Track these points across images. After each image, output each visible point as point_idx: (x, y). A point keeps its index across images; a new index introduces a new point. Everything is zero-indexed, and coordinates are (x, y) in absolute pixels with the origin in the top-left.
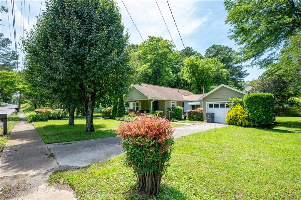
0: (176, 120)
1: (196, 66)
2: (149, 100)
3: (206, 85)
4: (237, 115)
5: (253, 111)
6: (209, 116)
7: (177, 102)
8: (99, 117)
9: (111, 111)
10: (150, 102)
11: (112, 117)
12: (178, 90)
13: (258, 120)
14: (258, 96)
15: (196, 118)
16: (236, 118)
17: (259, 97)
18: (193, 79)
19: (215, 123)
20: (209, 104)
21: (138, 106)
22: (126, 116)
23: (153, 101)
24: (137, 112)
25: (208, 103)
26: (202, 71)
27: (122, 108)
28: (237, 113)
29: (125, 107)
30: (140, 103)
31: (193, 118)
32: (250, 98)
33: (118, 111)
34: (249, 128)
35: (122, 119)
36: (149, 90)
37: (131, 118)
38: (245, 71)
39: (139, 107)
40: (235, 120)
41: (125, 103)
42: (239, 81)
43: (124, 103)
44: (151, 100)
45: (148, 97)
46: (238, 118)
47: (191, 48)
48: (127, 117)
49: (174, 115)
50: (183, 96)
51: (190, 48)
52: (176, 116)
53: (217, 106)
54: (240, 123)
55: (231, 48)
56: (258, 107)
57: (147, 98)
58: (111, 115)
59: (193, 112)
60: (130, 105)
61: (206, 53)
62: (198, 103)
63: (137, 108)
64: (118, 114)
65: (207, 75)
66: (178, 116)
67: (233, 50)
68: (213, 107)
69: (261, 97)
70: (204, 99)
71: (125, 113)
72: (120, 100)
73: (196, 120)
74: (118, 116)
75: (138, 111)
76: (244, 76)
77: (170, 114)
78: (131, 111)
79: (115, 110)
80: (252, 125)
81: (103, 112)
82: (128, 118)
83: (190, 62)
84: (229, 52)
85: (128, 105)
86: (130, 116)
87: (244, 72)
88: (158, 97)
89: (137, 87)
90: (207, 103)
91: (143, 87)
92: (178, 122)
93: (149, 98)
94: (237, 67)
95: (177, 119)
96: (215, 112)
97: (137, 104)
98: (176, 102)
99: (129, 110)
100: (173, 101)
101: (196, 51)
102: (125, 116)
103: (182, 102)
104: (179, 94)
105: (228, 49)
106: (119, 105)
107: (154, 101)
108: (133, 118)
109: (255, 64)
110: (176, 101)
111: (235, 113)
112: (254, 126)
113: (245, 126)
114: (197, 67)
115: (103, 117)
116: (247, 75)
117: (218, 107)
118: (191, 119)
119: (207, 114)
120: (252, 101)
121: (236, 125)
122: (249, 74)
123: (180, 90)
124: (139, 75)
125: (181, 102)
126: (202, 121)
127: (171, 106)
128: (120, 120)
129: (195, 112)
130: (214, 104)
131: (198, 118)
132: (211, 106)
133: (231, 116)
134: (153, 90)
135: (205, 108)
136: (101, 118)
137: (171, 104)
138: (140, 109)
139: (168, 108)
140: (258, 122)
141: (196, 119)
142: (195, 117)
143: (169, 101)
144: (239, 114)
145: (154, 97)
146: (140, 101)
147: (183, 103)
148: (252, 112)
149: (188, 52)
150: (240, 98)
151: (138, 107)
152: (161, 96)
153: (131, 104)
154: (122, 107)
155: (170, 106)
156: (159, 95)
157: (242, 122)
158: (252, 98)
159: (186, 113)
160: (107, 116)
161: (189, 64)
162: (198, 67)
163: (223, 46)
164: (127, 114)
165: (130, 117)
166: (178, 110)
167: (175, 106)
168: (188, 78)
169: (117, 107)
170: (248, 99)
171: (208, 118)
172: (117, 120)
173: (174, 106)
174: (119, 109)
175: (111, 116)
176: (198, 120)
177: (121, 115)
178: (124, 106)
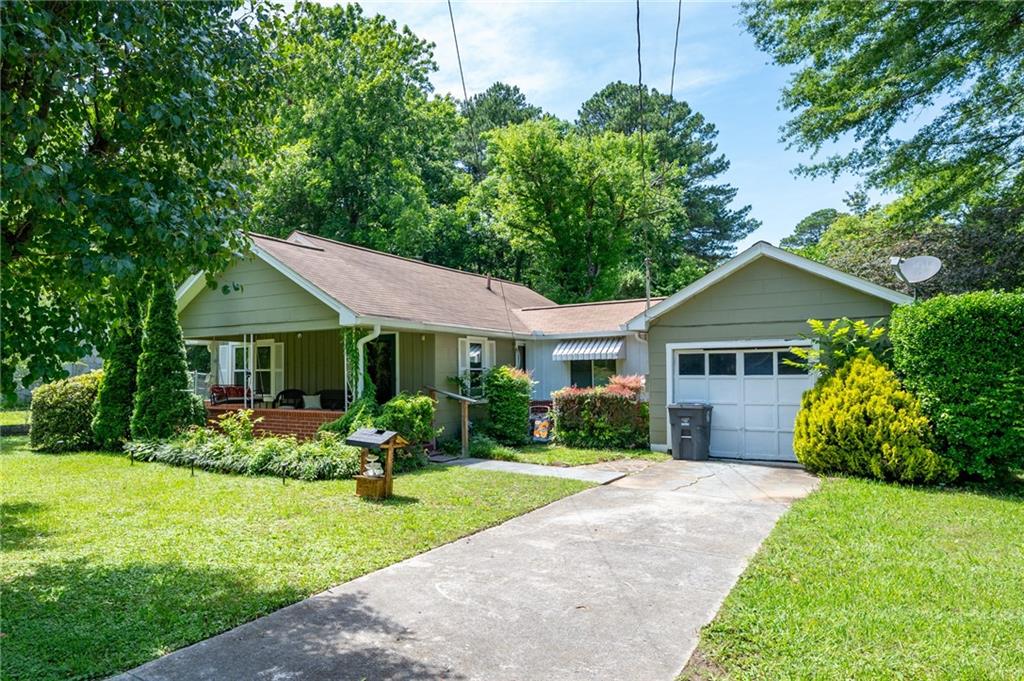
0: (507, 451)
1: (561, 165)
2: (348, 329)
3: (602, 262)
4: (869, 421)
5: (967, 395)
6: (685, 424)
7: (494, 342)
8: (14, 439)
9: (97, 401)
10: (350, 342)
11: (102, 440)
12: (483, 281)
13: (997, 446)
14: (996, 310)
15: (607, 435)
16: (861, 437)
17: (1005, 316)
18: (536, 231)
19: (719, 459)
20: (680, 356)
21: (268, 366)
22: (194, 433)
23: (368, 338)
24: (261, 401)
25: (674, 350)
26: (585, 194)
27: (170, 382)
28: (869, 406)
29: (188, 373)
30: (278, 349)
31: (592, 435)
32: (950, 318)
33: (137, 398)
34: (942, 490)
35: (167, 449)
36: (341, 270)
37: (229, 448)
38: (746, 209)
39: (276, 370)
40: (861, 445)
41: (187, 347)
42: (718, 252)
43: (184, 350)
44: (358, 329)
45: (341, 311)
46: (878, 437)
47: (516, 90)
48: (201, 441)
49: (486, 415)
50: (517, 312)
51: (508, 89)
52: (499, 426)
53: (723, 364)
54: (893, 462)
55: (685, 105)
56: (998, 370)
57: (336, 316)
58: (95, 421)
59: (594, 397)
60: (217, 361)
61: (578, 118)
62: (612, 351)
63: (263, 382)
64: (139, 417)
65: (605, 216)
66: (508, 423)
67: (693, 114)
68: (703, 373)
69: (1015, 318)
70: (653, 325)
71: (187, 411)
72: (152, 330)
73: (608, 445)
74: (140, 433)
75: (266, 399)
76: (738, 233)
77: (466, 413)
78: (228, 397)
79: (118, 391)
80: (954, 472)
81: (41, 407)
82: (209, 446)
83: (533, 145)
84: (679, 119)
85: (203, 360)
86: (221, 430)
87: (741, 212)
88: (397, 311)
89: (264, 248)
90: (672, 349)
91: (301, 254)
92: (516, 461)
93: (346, 320)
94: (712, 190)
95: (502, 438)
96: (712, 401)
97: (263, 356)
98: (491, 345)
99: (213, 391)
100: (476, 340)
101: (536, 106)
102: (190, 433)
103: (518, 344)
104: (495, 302)
105: (676, 105)
106: (147, 361)
107: (377, 333)
108: (244, 444)
109: (850, 164)
110: (490, 338)
111: (856, 408)
112: (965, 481)
113: (919, 482)
114: (563, 169)
115: (37, 440)
116: (752, 230)
117: (733, 372)
118: (583, 439)
119: (677, 413)
120: (961, 340)
121: (864, 473)
122: (757, 226)
123: (495, 284)
124: (262, 198)
125: (513, 341)
126: (644, 447)
127: (464, 369)
128: (155, 459)
129: (603, 399)
130: (711, 355)
131: (622, 434)
132: (690, 365)
133: (831, 422)
134: (361, 274)
135: (656, 378)
136: (28, 439)
137: (464, 354)
138: (277, 385)
139: (450, 380)
140: (992, 460)
141: (612, 438)
142: (602, 430)
143: (453, 337)
144: (883, 415)
145: (376, 311)
146: (278, 337)
147: (523, 349)
148: (957, 402)
149: (502, 106)
150: (870, 319)
151: (269, 373)
152: (415, 310)
153: (226, 353)
154: (167, 371)
155: (461, 369)
156: (398, 300)
157: (902, 459)
158: (962, 322)
159: (549, 403)
160: (66, 432)
161: (523, 153)
162: (569, 173)
163: (654, 90)
164: (203, 418)
165: (221, 440)
166: (511, 387)
167: (487, 365)
168: (516, 226)
169: (135, 372)
170: (937, 326)
171: (684, 431)
172: (133, 458)
173: (479, 365)
174: (145, 385)
175: (91, 434)
176: (622, 447)
177: (164, 426)
178: (182, 369)
